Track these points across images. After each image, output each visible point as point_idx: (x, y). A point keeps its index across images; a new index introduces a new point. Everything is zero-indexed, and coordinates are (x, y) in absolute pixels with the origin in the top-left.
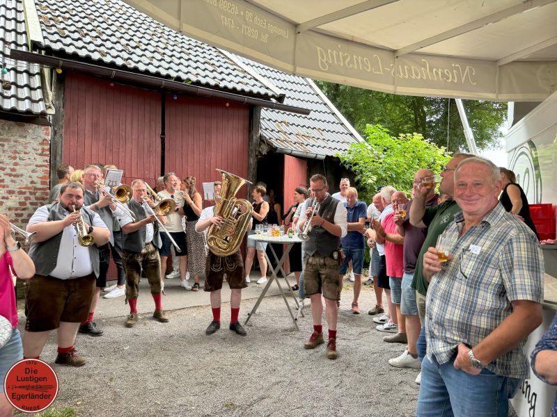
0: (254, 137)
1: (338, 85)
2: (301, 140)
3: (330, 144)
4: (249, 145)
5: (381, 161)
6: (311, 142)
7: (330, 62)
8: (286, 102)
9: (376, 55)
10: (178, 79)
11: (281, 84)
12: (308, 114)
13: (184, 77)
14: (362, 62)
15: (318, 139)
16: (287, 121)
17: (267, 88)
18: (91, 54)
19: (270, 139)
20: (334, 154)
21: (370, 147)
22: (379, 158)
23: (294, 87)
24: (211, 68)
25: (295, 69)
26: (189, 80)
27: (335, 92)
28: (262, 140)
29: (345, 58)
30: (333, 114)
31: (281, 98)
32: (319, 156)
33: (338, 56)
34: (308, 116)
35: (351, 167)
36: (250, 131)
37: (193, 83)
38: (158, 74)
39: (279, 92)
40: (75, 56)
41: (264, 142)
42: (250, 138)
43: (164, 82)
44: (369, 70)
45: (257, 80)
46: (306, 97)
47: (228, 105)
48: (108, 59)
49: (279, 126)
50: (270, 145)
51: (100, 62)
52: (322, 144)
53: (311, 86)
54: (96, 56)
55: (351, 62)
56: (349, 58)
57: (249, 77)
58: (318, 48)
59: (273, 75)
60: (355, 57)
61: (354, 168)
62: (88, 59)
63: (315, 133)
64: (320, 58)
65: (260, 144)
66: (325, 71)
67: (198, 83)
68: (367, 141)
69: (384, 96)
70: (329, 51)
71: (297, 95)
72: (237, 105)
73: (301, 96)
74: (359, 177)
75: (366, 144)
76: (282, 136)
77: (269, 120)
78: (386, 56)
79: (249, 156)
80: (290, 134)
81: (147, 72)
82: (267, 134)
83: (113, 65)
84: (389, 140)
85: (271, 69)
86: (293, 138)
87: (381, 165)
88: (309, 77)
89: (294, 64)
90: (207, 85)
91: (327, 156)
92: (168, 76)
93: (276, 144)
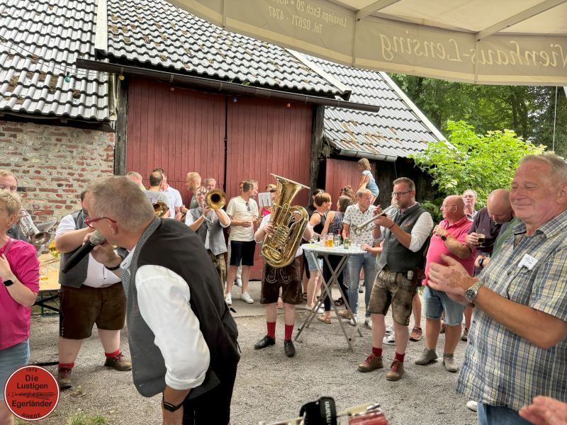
0: (317, 139)
3: (405, 144)
6: (382, 142)
7: (396, 51)
8: (353, 99)
9: (452, 39)
10: (237, 80)
11: (346, 80)
12: (377, 111)
13: (242, 77)
14: (435, 48)
15: (391, 138)
17: (332, 85)
19: (334, 140)
20: (407, 155)
21: (452, 147)
22: (463, 159)
24: (273, 68)
25: (354, 61)
26: (247, 81)
27: (416, 88)
28: (325, 141)
29: (413, 46)
30: (411, 111)
31: (346, 95)
32: (389, 158)
33: (405, 44)
35: (427, 169)
36: (312, 132)
37: (251, 84)
38: (216, 76)
39: (344, 89)
41: (326, 143)
42: (313, 140)
43: (222, 84)
44: (443, 58)
45: (321, 78)
46: (380, 94)
47: (289, 105)
50: (333, 147)
51: (159, 66)
53: (386, 82)
54: (155, 61)
56: (418, 46)
57: (313, 74)
59: (339, 70)
61: (431, 171)
62: (148, 64)
63: (388, 133)
64: (383, 46)
65: (323, 146)
66: (391, 62)
67: (257, 84)
70: (395, 38)
71: (364, 91)
73: (374, 93)
74: (437, 181)
75: (447, 143)
76: (348, 137)
78: (466, 40)
80: (358, 134)
82: (330, 135)
86: (361, 139)
89: (353, 55)
90: (267, 85)
91: (399, 158)
92: (226, 78)
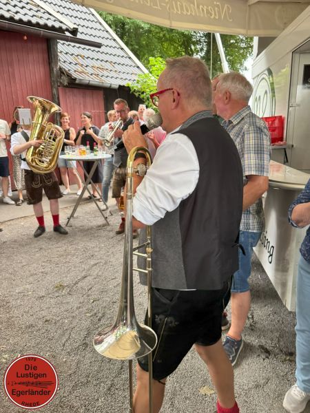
0: (55, 69)
2: (97, 72)
3: (122, 75)
4: (51, 77)
6: (106, 73)
8: (79, 36)
11: (74, 20)
12: (100, 48)
15: (111, 71)
16: (82, 55)
17: (61, 22)
19: (69, 70)
20: (125, 83)
21: (153, 78)
23: (86, 23)
28: (62, 71)
30: (122, 49)
31: (74, 32)
32: (113, 86)
34: (101, 50)
35: (139, 95)
36: (50, 64)
39: (72, 26)
41: (64, 73)
42: (51, 70)
44: (149, 4)
45: (50, 14)
46: (97, 33)
47: (25, 38)
49: (76, 60)
50: (69, 76)
52: (115, 75)
53: (100, 23)
57: (43, 11)
63: (108, 66)
65: (61, 76)
66: (110, 4)
68: (151, 73)
71: (89, 31)
72: (34, 38)
75: (150, 75)
76: (80, 69)
77: (67, 53)
79: (52, 87)
80: (87, 66)
82: (66, 67)
86: (89, 70)
90: (2, 17)
91: (120, 86)
93: (75, 75)
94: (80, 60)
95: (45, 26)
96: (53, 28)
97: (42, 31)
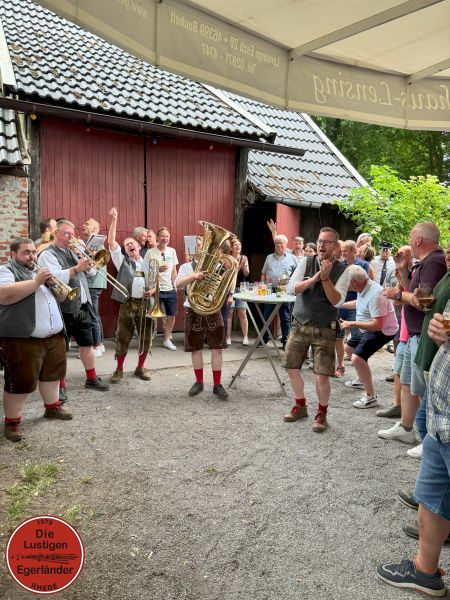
0: (241, 185)
1: (339, 121)
2: (294, 185)
3: (328, 190)
4: (235, 193)
5: (387, 208)
6: (306, 187)
7: (329, 93)
8: (277, 142)
9: (384, 82)
10: (158, 120)
11: (272, 121)
12: (302, 155)
13: (164, 118)
14: (367, 91)
15: (313, 184)
16: (278, 164)
17: (256, 127)
18: (65, 96)
19: (259, 185)
20: (331, 201)
21: (374, 193)
22: (386, 206)
23: (287, 124)
24: (193, 107)
25: (287, 103)
26: (169, 121)
27: (335, 129)
28: (249, 187)
29: (346, 88)
30: (333, 154)
31: (271, 137)
32: (313, 204)
33: (338, 86)
34: (303, 158)
35: (351, 216)
36: (236, 177)
37: (173, 125)
38: (135, 116)
39: (269, 130)
40: (48, 99)
41: (250, 189)
42: (236, 186)
43: (142, 124)
44: (375, 101)
45: (244, 118)
46: (301, 135)
47: (212, 148)
48: (83, 102)
49: (269, 171)
50: (258, 193)
51: (75, 105)
52: (319, 190)
53: (306, 123)
54: (70, 99)
55: (354, 91)
56: (351, 89)
57: (236, 114)
58: (315, 77)
59: (263, 111)
60: (358, 85)
61: (354, 217)
62: (62, 102)
63: (311, 178)
64: (316, 89)
65: (247, 192)
66: (323, 105)
67: (179, 124)
68: (371, 185)
69: (393, 132)
70: (328, 80)
71: (290, 134)
72: (221, 147)
73: (296, 134)
74: (360, 228)
75: (370, 189)
76: (272, 182)
77: (258, 164)
78: (396, 83)
79: (235, 206)
80: (281, 179)
81: (124, 114)
82: (255, 180)
83: (88, 107)
84: (397, 184)
85: (261, 104)
86: (285, 184)
87: (387, 214)
88: (305, 112)
89: (286, 97)
90: (189, 126)
91: (324, 204)
92: (147, 118)
93: (265, 191)
94: (274, 172)
95: (237, 134)
96: (246, 135)
97: (232, 140)
